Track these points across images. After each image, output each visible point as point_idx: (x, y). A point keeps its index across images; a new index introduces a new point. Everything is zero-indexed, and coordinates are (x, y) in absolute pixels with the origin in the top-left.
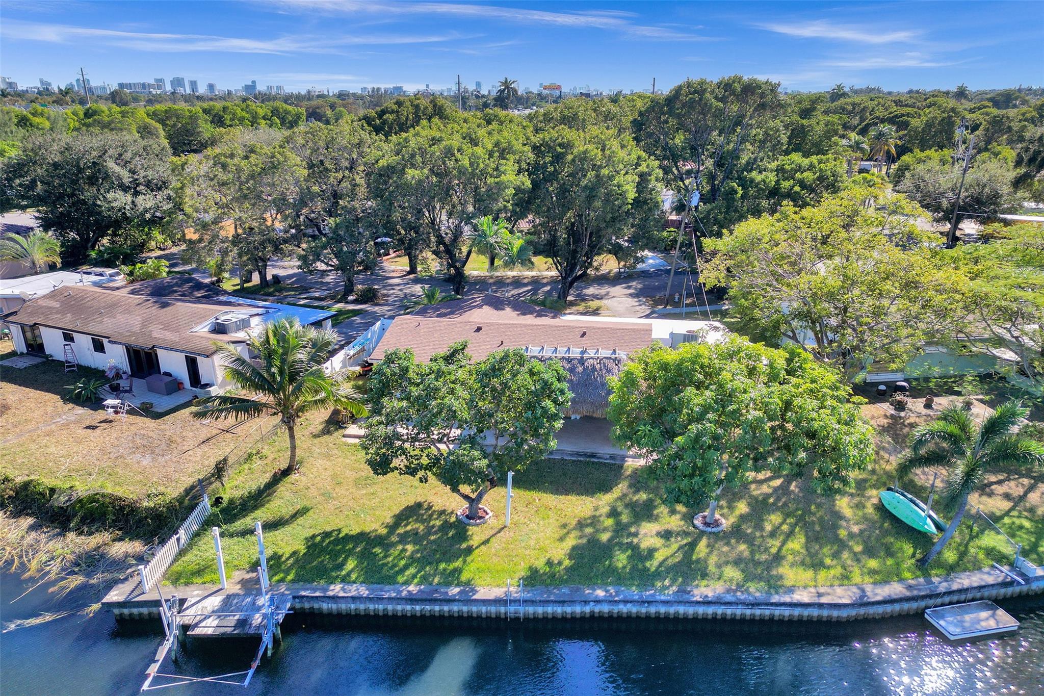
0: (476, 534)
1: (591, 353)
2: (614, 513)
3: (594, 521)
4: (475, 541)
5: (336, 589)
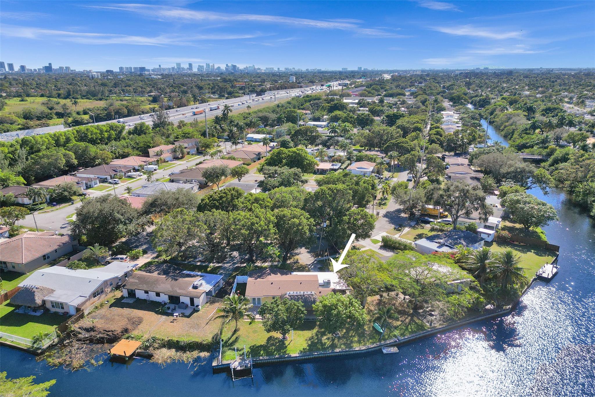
0: (287, 343)
1: (306, 293)
2: (317, 335)
3: (312, 337)
4: (287, 345)
5: (261, 358)
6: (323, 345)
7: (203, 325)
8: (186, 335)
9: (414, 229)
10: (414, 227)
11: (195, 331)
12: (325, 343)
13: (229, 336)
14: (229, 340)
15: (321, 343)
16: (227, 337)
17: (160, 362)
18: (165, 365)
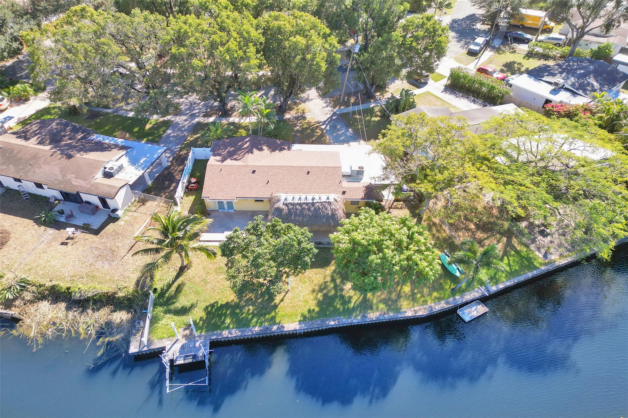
0: (277, 297)
1: (317, 199)
3: (325, 286)
4: (277, 302)
6: (345, 301)
7: (123, 252)
8: (88, 276)
9: (499, 53)
10: (498, 50)
11: (106, 266)
12: (350, 298)
13: (170, 279)
14: (167, 290)
15: (342, 297)
16: (166, 282)
17: (32, 334)
18: (41, 341)
